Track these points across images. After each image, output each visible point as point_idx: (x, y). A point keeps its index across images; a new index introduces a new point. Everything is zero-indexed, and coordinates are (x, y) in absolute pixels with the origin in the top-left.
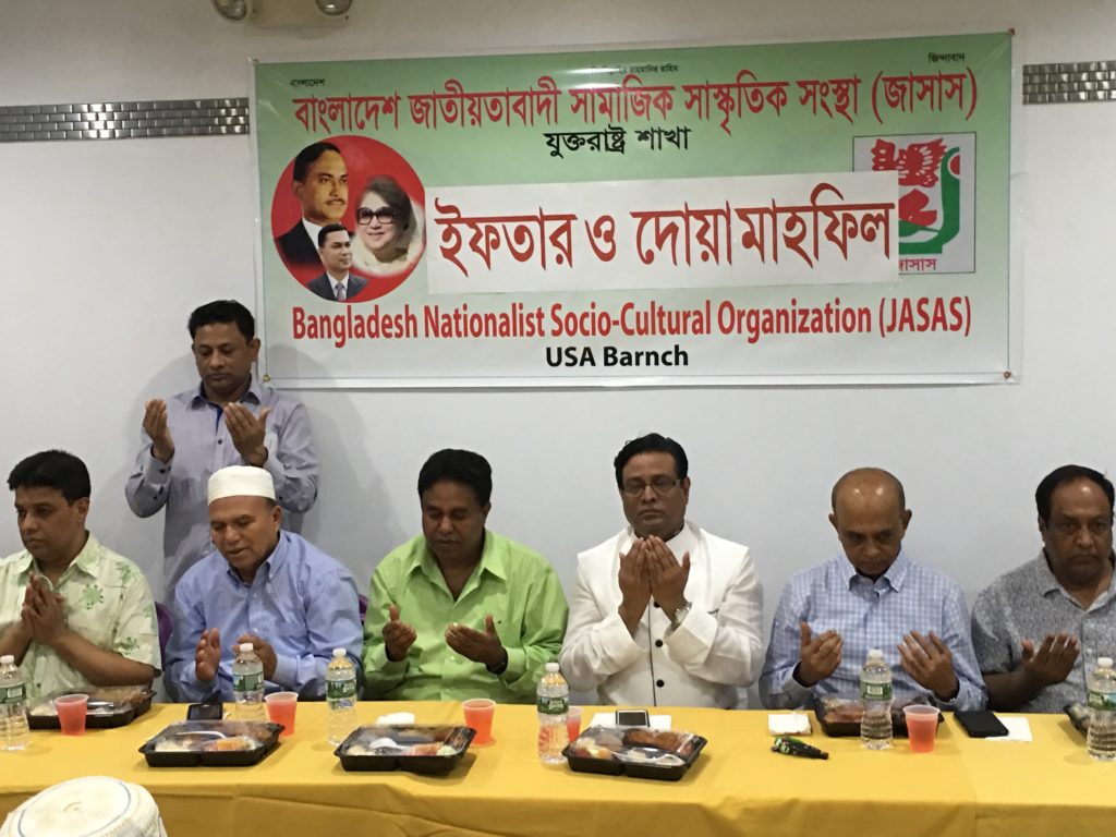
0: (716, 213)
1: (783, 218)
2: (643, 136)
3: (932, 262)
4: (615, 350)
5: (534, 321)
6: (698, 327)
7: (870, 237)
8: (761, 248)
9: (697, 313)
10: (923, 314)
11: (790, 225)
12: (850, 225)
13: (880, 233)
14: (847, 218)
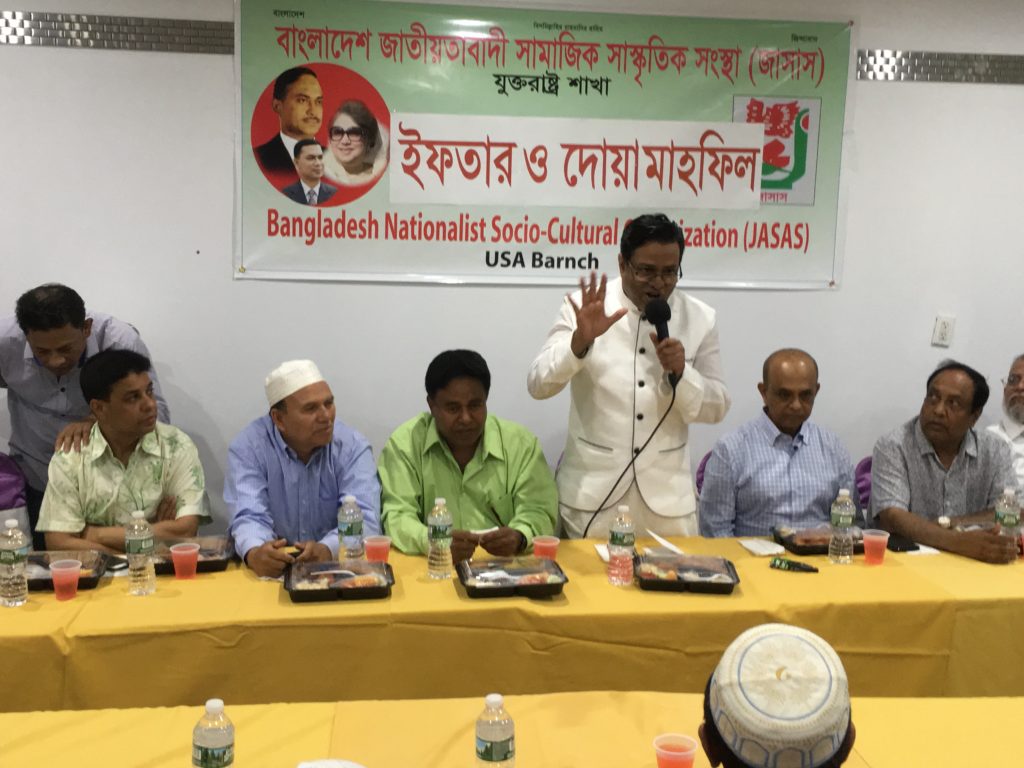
0: (627, 149)
1: (678, 155)
2: (573, 83)
3: (784, 196)
4: (541, 256)
5: (478, 229)
6: (607, 238)
7: (741, 173)
8: (660, 178)
9: (608, 228)
10: (776, 235)
11: (683, 162)
12: (727, 164)
13: (748, 172)
14: (726, 158)
